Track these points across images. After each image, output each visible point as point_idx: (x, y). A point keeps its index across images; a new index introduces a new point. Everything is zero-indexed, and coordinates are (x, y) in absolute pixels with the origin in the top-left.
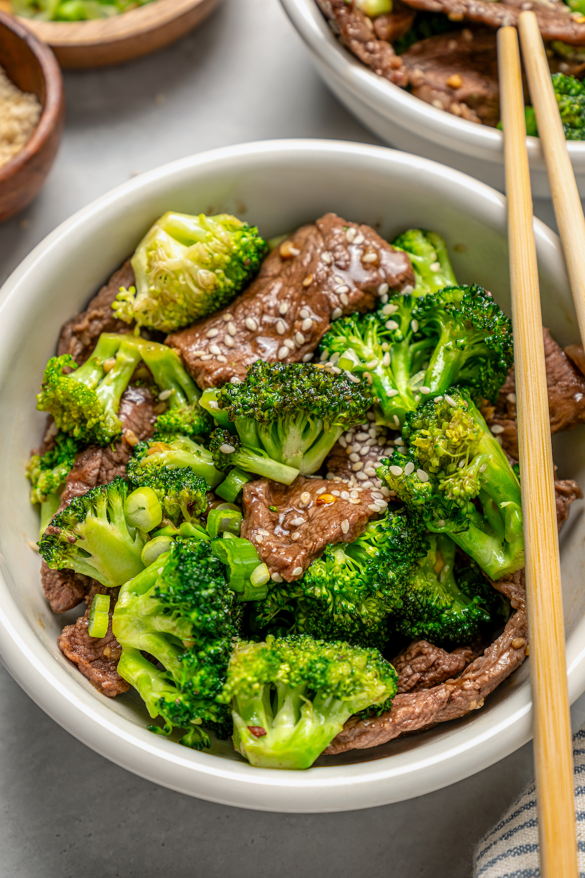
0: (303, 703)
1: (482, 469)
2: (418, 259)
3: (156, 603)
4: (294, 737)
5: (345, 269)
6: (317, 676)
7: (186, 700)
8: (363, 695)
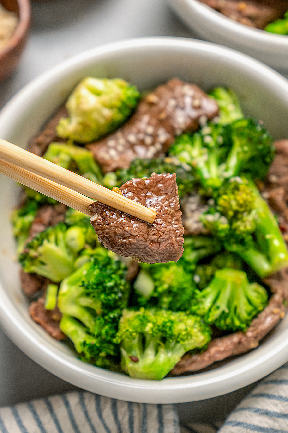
0: (159, 345)
1: (256, 217)
2: (222, 103)
3: (82, 290)
4: (154, 363)
5: (183, 108)
6: (167, 330)
7: (97, 342)
8: (192, 341)
